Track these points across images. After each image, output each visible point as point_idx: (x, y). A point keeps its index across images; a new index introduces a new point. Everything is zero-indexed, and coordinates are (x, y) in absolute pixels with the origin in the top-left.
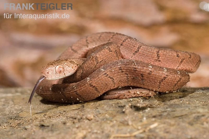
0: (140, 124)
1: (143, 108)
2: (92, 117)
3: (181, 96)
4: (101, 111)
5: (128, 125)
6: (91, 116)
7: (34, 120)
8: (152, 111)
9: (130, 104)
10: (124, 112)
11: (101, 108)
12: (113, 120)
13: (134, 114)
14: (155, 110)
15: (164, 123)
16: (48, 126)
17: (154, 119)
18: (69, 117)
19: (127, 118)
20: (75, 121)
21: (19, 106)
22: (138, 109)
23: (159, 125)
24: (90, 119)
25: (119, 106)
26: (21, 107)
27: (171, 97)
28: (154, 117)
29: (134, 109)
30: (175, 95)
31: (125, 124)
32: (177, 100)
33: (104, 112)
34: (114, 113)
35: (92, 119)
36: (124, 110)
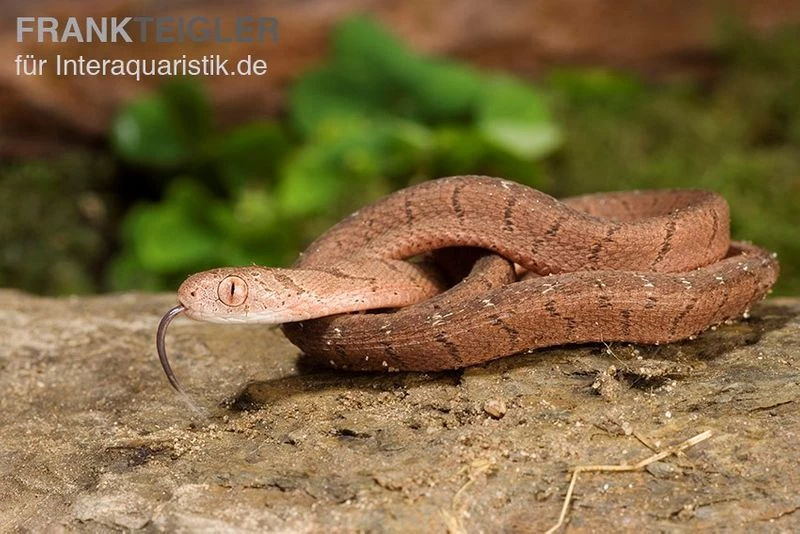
0: (656, 432)
1: (657, 382)
2: (503, 409)
3: (750, 336)
4: (522, 389)
5: (621, 434)
6: (497, 405)
7: (307, 411)
8: (684, 389)
9: (613, 368)
10: (597, 393)
11: (520, 378)
12: (571, 418)
13: (631, 399)
14: (694, 387)
15: (730, 430)
16: (366, 436)
17: (695, 416)
18: (420, 406)
19: (613, 413)
20: (450, 418)
21: (231, 363)
22: (638, 383)
23: (715, 435)
24: (496, 414)
25: (577, 373)
26: (240, 367)
27: (720, 339)
28: (695, 409)
29: (626, 382)
30: (730, 335)
31: (610, 430)
32: (744, 351)
33: (530, 391)
34: (566, 394)
35: (502, 415)
36: (595, 386)
